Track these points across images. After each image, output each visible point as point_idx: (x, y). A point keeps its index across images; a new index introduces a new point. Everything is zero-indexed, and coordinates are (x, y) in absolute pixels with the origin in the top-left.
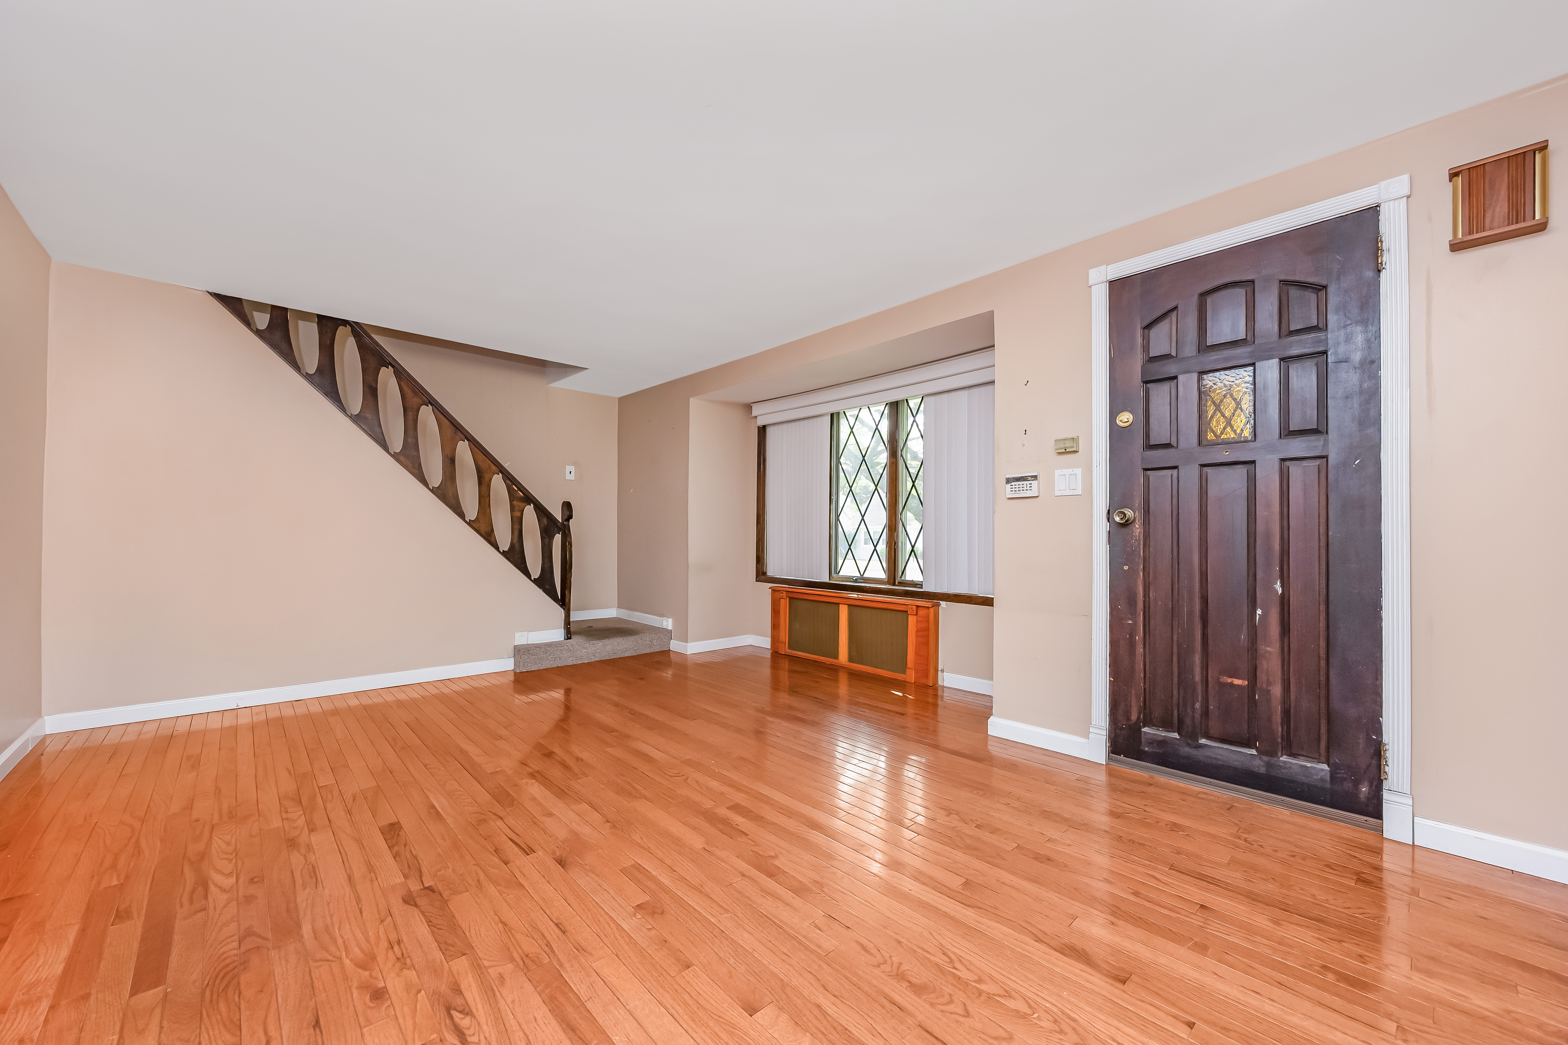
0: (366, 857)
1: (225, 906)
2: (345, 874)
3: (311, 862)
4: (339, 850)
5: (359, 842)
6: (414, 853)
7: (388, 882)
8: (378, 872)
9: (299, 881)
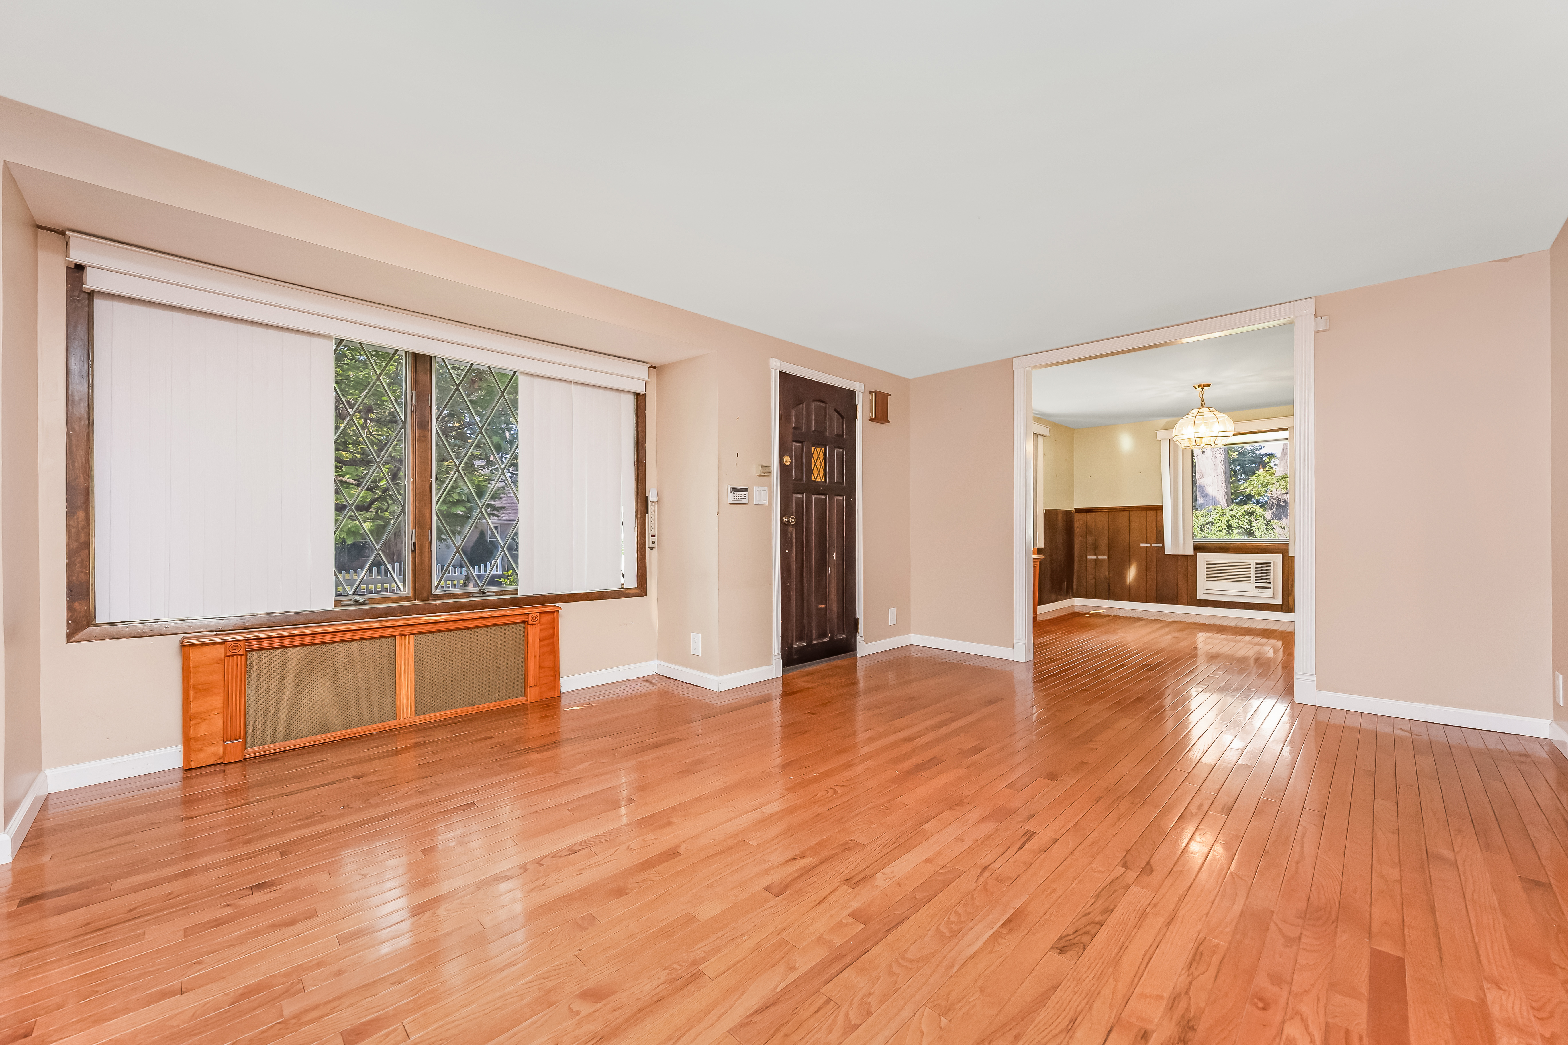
0: (1133, 933)
1: (1307, 992)
2: (1168, 931)
3: (1189, 975)
4: (1146, 966)
5: (1117, 962)
6: (1093, 900)
7: (1145, 893)
8: (1142, 909)
9: (1216, 959)
